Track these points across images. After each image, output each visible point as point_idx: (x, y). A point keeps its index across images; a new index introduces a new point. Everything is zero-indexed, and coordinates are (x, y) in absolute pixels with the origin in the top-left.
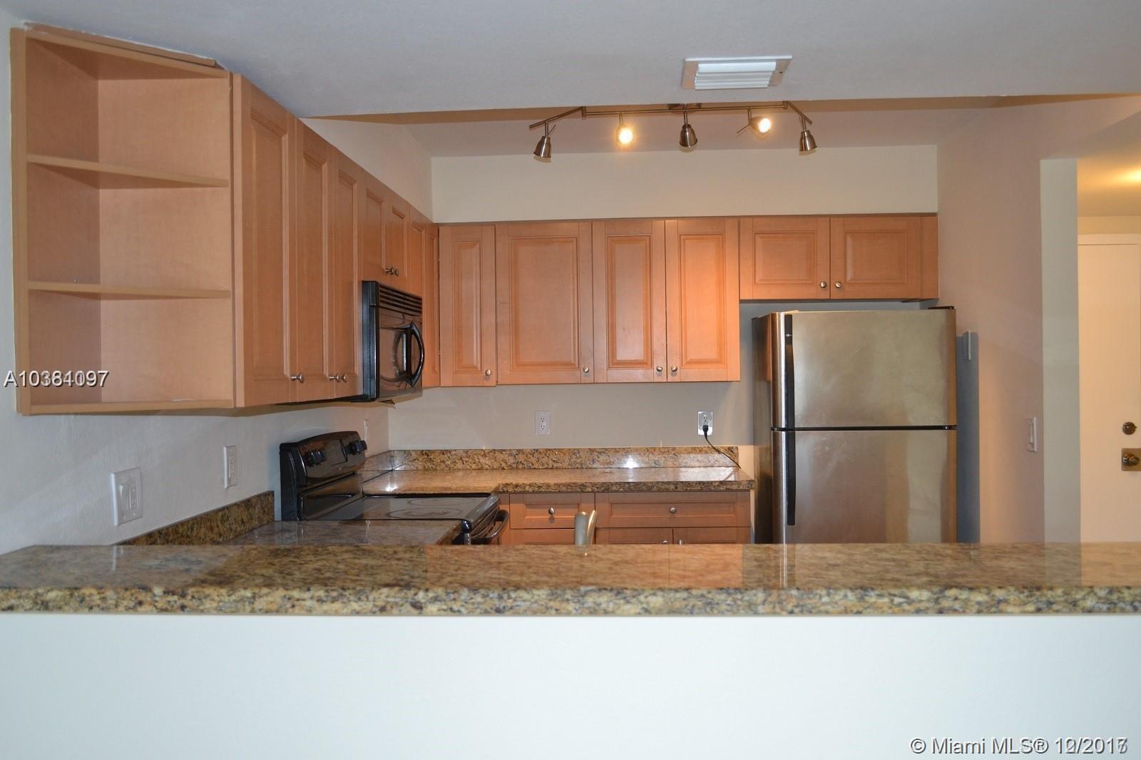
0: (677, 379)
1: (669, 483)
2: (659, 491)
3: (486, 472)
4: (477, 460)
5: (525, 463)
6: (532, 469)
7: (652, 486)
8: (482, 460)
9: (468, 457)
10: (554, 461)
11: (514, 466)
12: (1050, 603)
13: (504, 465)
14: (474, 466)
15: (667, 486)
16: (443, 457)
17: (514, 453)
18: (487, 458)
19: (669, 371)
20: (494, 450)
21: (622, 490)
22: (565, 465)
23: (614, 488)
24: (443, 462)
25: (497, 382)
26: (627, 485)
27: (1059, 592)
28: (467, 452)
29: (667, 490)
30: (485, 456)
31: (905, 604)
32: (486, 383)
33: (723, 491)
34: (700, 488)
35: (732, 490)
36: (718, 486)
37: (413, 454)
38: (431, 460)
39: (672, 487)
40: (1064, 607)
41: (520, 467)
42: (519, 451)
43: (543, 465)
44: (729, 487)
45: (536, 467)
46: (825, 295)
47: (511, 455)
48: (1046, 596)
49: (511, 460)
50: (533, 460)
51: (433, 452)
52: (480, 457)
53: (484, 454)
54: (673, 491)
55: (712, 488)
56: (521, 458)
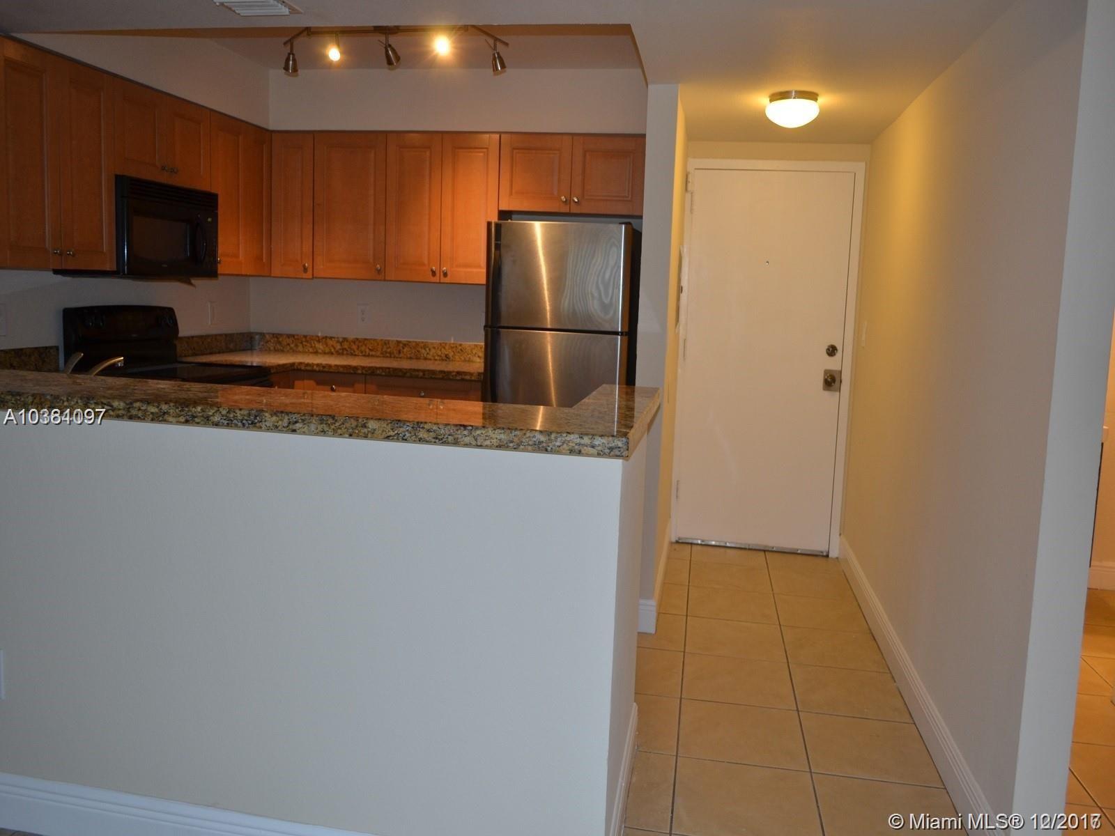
0: (447, 280)
1: (418, 370)
2: (411, 377)
3: (319, 356)
4: (313, 345)
5: (349, 350)
6: (353, 355)
7: (405, 373)
8: (317, 345)
9: (307, 341)
10: (370, 349)
11: (341, 351)
12: (194, 417)
13: (333, 350)
14: (311, 350)
15: (417, 373)
16: (289, 341)
17: (341, 340)
18: (321, 344)
19: (442, 274)
20: (326, 337)
21: (384, 374)
22: (378, 354)
23: (378, 372)
24: (289, 344)
25: (313, 275)
26: (387, 370)
27: (199, 409)
28: (305, 337)
29: (417, 377)
30: (319, 341)
31: (110, 411)
32: (305, 276)
33: (458, 380)
34: (441, 376)
35: (467, 380)
36: (456, 375)
37: (267, 336)
38: (280, 343)
39: (421, 374)
40: (202, 420)
41: (345, 352)
42: (345, 339)
43: (362, 352)
44: (463, 377)
45: (356, 353)
46: (565, 209)
47: (338, 342)
48: (191, 411)
49: (338, 347)
50: (354, 347)
51: (281, 335)
52: (315, 342)
53: (319, 340)
54: (421, 378)
55: (451, 377)
56: (346, 345)
